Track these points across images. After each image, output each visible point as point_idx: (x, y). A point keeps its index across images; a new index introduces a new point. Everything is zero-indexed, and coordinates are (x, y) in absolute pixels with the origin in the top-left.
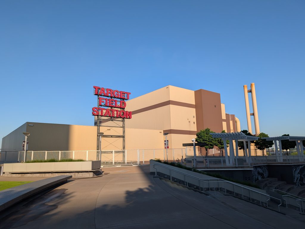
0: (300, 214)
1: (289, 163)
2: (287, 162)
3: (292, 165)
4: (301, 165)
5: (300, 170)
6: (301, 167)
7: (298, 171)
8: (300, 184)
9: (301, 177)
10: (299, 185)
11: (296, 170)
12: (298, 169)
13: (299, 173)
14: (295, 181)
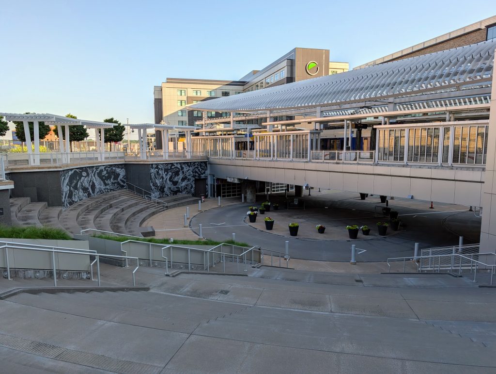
0: (167, 275)
1: (56, 167)
2: (52, 165)
3: (60, 171)
4: (71, 170)
5: (70, 178)
6: (70, 173)
7: (67, 181)
8: (69, 203)
9: (70, 190)
10: (67, 205)
11: (64, 179)
12: (67, 177)
13: (67, 184)
14: (63, 200)
